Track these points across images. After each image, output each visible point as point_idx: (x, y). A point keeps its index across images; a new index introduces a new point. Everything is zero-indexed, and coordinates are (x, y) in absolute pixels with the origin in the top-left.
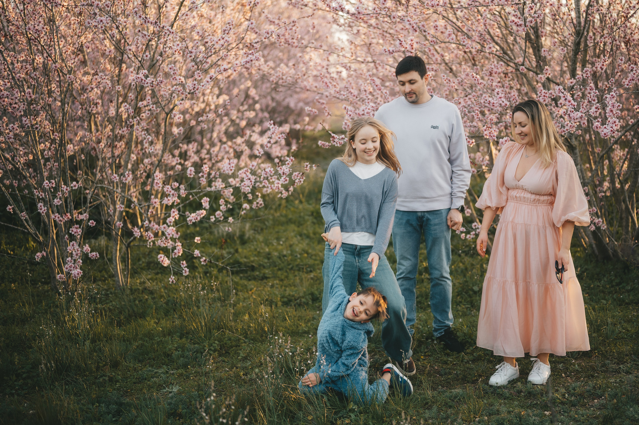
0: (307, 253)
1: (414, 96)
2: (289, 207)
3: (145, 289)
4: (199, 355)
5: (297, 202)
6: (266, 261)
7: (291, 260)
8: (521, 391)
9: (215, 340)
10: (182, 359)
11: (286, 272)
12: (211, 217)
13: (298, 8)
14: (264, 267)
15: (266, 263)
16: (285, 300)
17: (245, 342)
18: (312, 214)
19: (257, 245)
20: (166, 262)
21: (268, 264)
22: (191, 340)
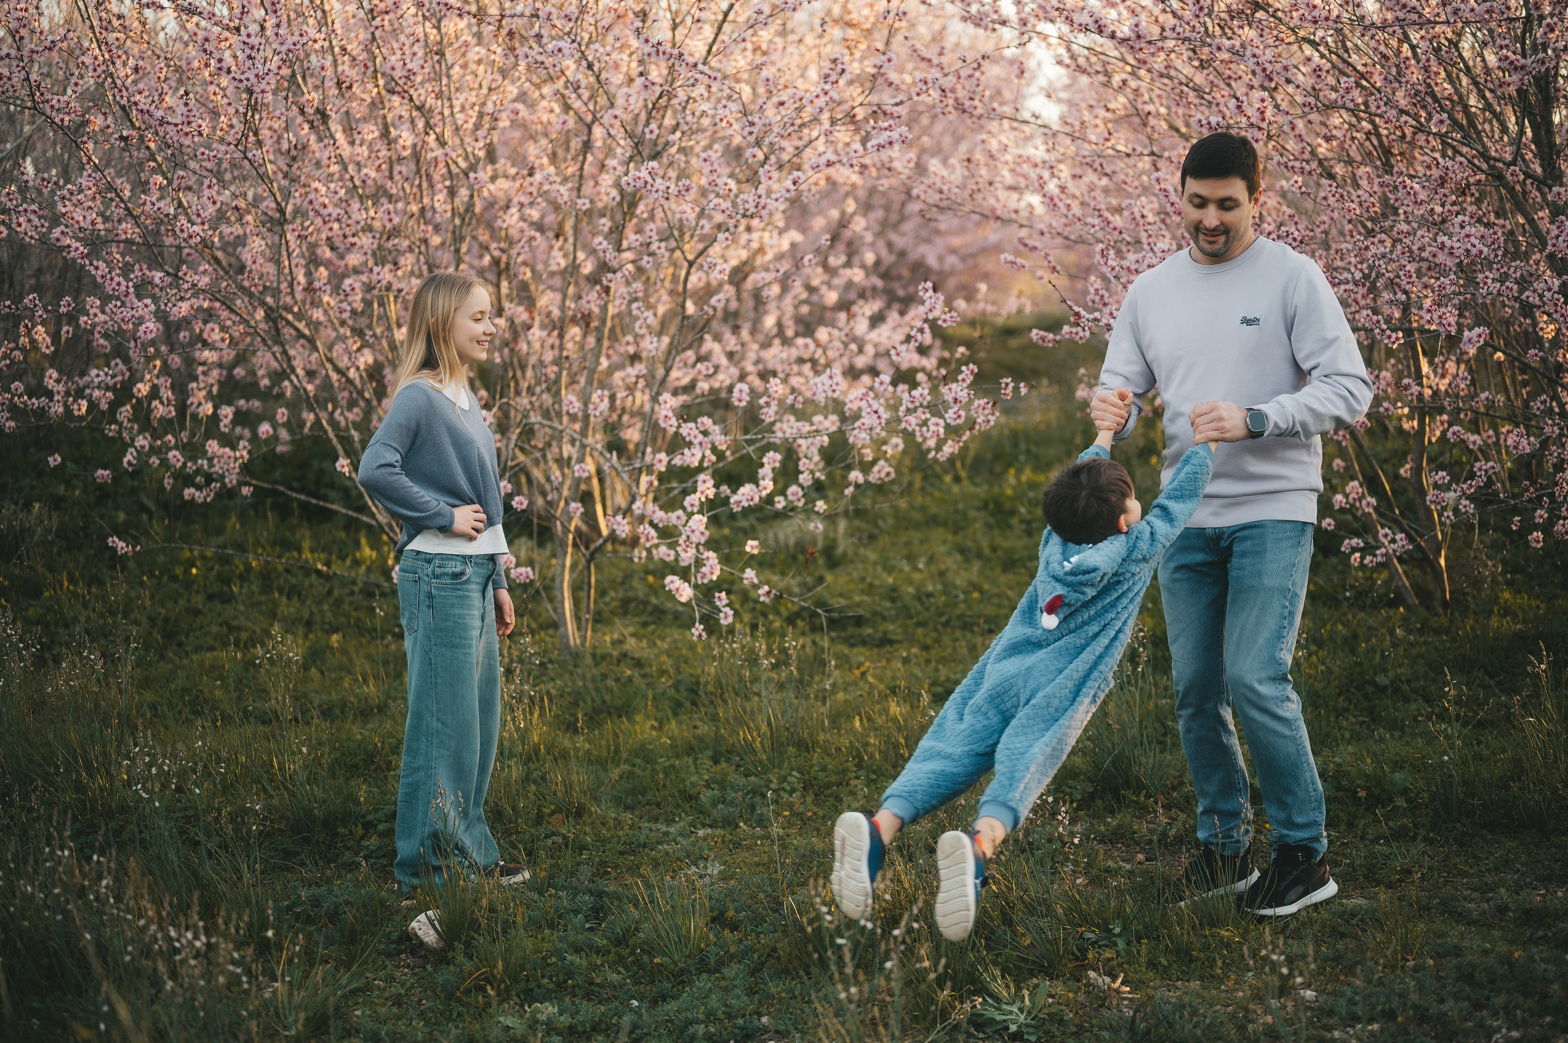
0: (982, 592)
1: (1222, 239)
2: (930, 489)
3: (625, 655)
4: (758, 799)
5: (948, 479)
6: (888, 604)
7: (946, 605)
8: (1507, 909)
9: (792, 769)
10: (720, 806)
11: (936, 630)
12: (777, 499)
13: (986, 29)
14: (884, 618)
15: (888, 609)
16: (939, 690)
17: (857, 778)
18: (985, 506)
19: (866, 570)
20: (685, 593)
21: (893, 612)
22: (738, 766)
